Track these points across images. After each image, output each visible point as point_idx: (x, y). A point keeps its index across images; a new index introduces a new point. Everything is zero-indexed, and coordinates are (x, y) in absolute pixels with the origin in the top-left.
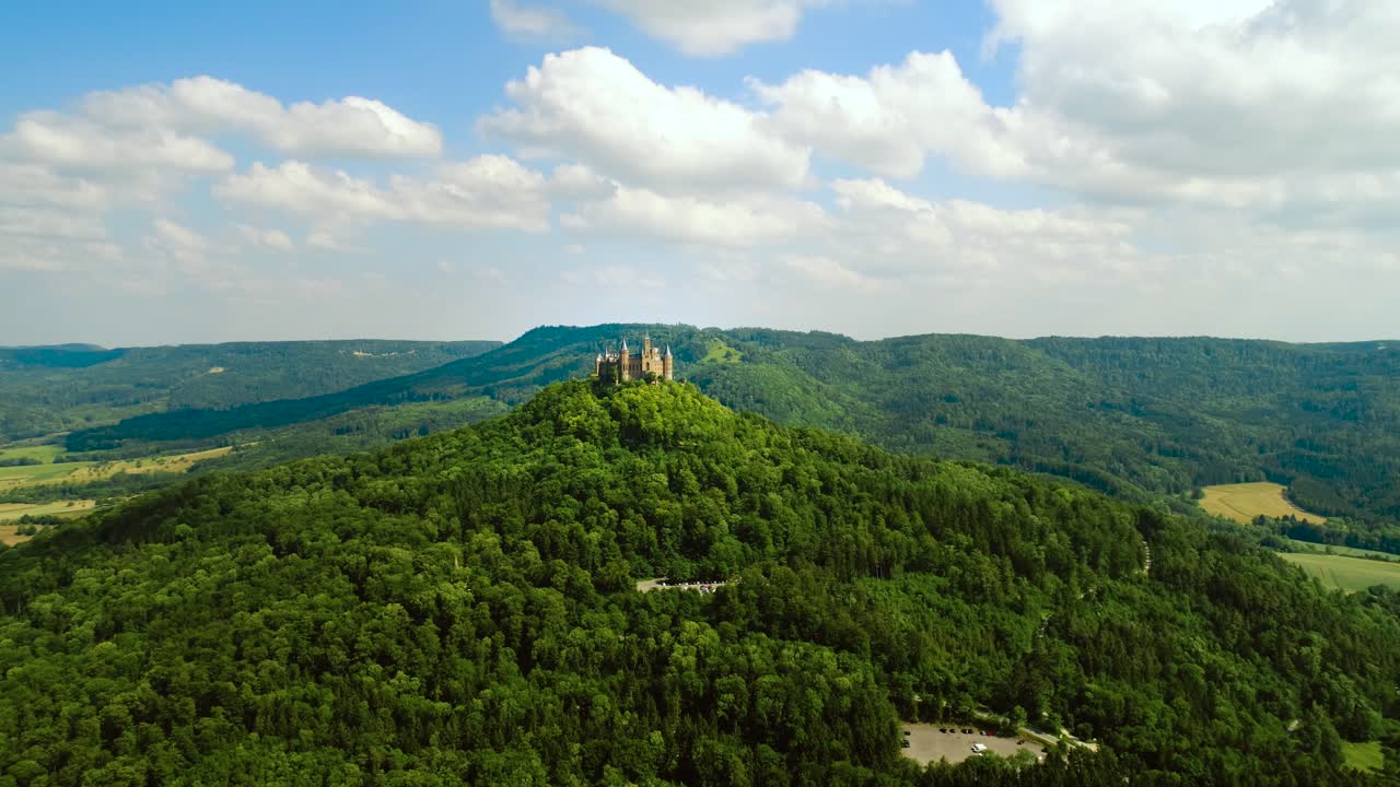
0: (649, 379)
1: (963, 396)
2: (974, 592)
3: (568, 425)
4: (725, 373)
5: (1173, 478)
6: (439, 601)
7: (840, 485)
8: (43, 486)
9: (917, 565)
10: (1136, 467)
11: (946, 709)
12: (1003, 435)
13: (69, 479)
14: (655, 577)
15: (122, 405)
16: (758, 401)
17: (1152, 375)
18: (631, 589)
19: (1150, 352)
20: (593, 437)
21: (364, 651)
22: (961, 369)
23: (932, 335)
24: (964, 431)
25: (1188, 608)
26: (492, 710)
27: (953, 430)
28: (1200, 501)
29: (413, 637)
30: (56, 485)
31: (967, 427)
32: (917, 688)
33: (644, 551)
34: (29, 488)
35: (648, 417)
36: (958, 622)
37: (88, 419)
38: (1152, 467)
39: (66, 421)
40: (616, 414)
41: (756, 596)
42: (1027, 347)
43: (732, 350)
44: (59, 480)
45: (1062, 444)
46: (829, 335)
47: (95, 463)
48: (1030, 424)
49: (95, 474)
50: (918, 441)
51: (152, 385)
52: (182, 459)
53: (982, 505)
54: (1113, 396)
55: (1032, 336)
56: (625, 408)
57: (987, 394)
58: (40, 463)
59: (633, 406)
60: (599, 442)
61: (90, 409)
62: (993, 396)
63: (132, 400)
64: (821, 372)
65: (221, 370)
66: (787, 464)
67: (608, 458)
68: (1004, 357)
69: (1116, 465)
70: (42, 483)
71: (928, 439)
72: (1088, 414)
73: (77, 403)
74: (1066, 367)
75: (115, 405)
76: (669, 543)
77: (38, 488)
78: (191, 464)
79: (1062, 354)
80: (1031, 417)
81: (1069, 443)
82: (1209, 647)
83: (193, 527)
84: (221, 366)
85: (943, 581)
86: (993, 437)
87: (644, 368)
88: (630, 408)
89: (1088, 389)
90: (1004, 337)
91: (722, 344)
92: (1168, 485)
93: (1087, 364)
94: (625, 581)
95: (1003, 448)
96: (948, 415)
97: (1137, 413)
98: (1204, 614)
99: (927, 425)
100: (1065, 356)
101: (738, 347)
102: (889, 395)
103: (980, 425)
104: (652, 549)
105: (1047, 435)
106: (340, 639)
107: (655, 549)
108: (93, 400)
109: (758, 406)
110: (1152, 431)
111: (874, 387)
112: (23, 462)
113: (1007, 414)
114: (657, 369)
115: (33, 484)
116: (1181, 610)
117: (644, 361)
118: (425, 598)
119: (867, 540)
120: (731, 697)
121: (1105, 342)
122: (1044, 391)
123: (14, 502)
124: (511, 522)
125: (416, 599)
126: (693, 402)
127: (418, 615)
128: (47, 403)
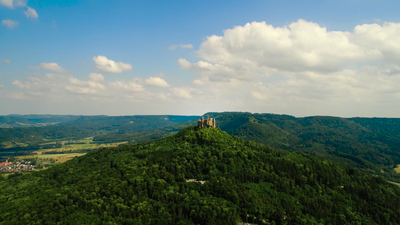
0: (208, 126)
1: (324, 134)
2: (280, 188)
3: (185, 138)
4: (251, 126)
5: (387, 161)
6: (135, 181)
7: (254, 157)
8: (84, 149)
9: (267, 180)
10: (375, 157)
11: (255, 220)
12: (334, 146)
13: (90, 148)
14: (195, 179)
15: (109, 130)
16: (259, 134)
17: (389, 129)
18: (184, 181)
19: (389, 122)
20: (190, 141)
21: (114, 192)
22: (325, 126)
23: (318, 116)
24: (322, 144)
25: (350, 198)
26: (136, 209)
27: (318, 144)
28: (395, 169)
29: (126, 189)
30: (87, 149)
31: (323, 143)
32: (248, 213)
33: (192, 171)
34: (81, 150)
35: (205, 136)
36: (272, 197)
37: (100, 133)
38: (380, 157)
39: (96, 134)
40: (197, 135)
41: (213, 185)
42: (349, 120)
43: (256, 119)
44: (88, 148)
45: (352, 149)
46: (288, 116)
47: (98, 144)
48: (343, 143)
49: (96, 147)
50: (306, 147)
51: (116, 125)
52: (116, 144)
53: (294, 164)
54: (374, 135)
55: (351, 117)
56: (200, 134)
57: (332, 133)
58: (86, 144)
59: (202, 133)
60: (192, 143)
61: (102, 131)
62: (333, 134)
63: (111, 129)
64: (282, 126)
65: (133, 122)
66: (239, 150)
67: (193, 147)
68: (340, 123)
69: (368, 156)
70: (84, 148)
71: (311, 146)
72: (364, 141)
73: (99, 130)
74: (361, 126)
75: (107, 130)
76: (199, 170)
77: (83, 149)
78: (118, 145)
79: (360, 122)
80: (344, 141)
81: (355, 149)
82: (352, 210)
83: (98, 160)
84: (133, 121)
85: (272, 185)
86: (331, 146)
87: (207, 124)
88: (201, 134)
89: (366, 133)
90: (340, 117)
91: (253, 118)
92: (385, 163)
93: (368, 126)
94: (183, 179)
95: (333, 149)
96: (317, 139)
97: (381, 141)
98: (355, 200)
99: (310, 142)
100: (361, 123)
101: (257, 119)
102: (301, 133)
103: (328, 143)
104: (194, 171)
105: (348, 146)
106: (110, 189)
107: (195, 171)
108: (103, 129)
109: (259, 135)
110: (384, 147)
111: (297, 131)
112: (83, 143)
113: (336, 140)
114: (211, 124)
115: (82, 149)
116: (348, 199)
117: (207, 122)
118: (132, 180)
119: (254, 172)
120: (194, 211)
121: (374, 119)
122: (351, 133)
123: (77, 153)
124: (163, 162)
125: (130, 180)
126: (219, 133)
127: (129, 183)
128: (92, 129)
